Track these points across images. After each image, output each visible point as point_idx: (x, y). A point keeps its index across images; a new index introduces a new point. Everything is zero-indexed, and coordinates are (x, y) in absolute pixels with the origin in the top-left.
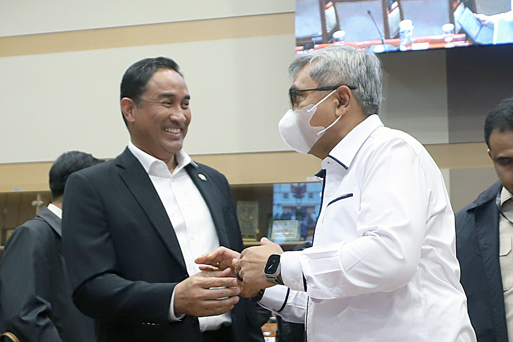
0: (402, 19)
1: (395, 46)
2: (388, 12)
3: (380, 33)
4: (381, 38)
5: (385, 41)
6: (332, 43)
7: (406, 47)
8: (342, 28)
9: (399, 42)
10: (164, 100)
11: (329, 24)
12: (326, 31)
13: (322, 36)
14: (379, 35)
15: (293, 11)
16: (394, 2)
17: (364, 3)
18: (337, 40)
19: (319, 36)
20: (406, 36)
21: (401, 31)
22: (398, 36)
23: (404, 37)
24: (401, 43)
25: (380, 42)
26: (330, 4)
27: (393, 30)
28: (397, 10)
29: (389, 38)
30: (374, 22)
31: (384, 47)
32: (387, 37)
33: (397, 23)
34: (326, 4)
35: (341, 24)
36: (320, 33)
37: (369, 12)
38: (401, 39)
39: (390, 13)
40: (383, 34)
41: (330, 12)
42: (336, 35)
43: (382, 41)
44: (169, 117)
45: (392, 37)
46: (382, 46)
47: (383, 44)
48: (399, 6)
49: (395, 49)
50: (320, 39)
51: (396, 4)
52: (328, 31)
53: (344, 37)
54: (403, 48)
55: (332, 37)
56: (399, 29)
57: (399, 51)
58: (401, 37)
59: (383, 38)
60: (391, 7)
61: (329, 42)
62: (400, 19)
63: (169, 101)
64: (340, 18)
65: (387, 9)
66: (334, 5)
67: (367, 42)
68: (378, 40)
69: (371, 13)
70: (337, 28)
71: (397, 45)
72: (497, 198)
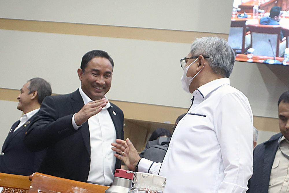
0: (287, 47)
1: (281, 62)
2: (280, 42)
3: (274, 53)
4: (273, 56)
5: (276, 58)
6: (246, 54)
7: (287, 63)
8: (253, 46)
9: (283, 60)
10: (94, 72)
11: (246, 43)
12: (244, 47)
13: (242, 50)
14: (273, 54)
15: (228, 33)
16: (284, 37)
17: (268, 35)
18: (249, 53)
19: (240, 50)
20: (288, 57)
21: (285, 54)
22: (283, 56)
23: (286, 57)
24: (284, 60)
25: (273, 58)
26: (249, 32)
27: (281, 52)
28: (285, 41)
29: (278, 57)
30: (272, 46)
31: (275, 61)
32: (277, 56)
33: (284, 49)
34: (247, 32)
35: (253, 45)
36: (241, 48)
37: (269, 41)
38: (285, 58)
39: (281, 42)
40: (275, 54)
41: (248, 37)
42: (249, 50)
43: (274, 57)
44: (96, 81)
45: (279, 56)
46: (273, 60)
47: (274, 59)
48: (287, 39)
49: (280, 63)
50: (240, 51)
51: (285, 38)
52: (245, 48)
53: (253, 52)
54: (285, 63)
55: (247, 51)
56: (284, 52)
57: (282, 65)
58: (285, 57)
59: (275, 56)
60: (282, 39)
61: (245, 53)
62: (286, 47)
63: (96, 73)
64: (253, 41)
65: (280, 40)
66: (251, 33)
67: (265, 57)
68: (272, 56)
69: (271, 41)
70: (250, 47)
71: (282, 61)
72: (280, 139)
